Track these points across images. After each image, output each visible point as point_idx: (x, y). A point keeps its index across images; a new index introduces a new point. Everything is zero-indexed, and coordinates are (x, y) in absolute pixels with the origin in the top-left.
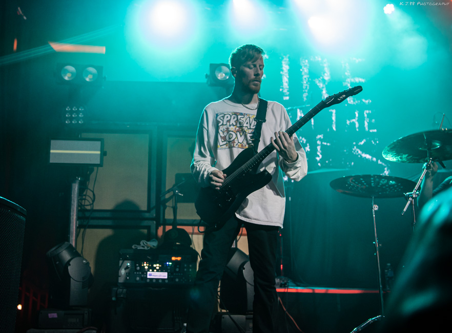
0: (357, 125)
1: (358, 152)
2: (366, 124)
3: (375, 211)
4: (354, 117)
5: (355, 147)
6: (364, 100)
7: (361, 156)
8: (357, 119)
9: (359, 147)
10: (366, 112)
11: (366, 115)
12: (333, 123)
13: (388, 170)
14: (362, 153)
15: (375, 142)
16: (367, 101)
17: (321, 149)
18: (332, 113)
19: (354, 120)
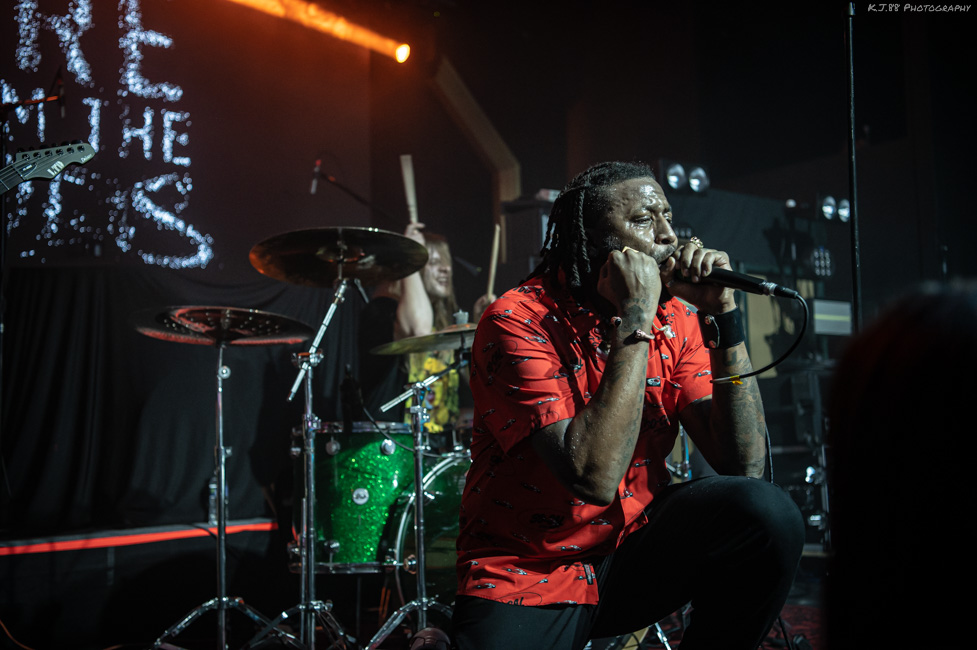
0: (147, 144)
1: (145, 205)
2: (167, 143)
3: (224, 380)
4: (140, 124)
5: (140, 194)
6: (165, 89)
7: (152, 217)
8: (147, 129)
9: (150, 195)
10: (169, 117)
11: (167, 124)
12: (93, 132)
13: (206, 250)
14: (156, 209)
15: (185, 185)
16: (172, 92)
17: (61, 191)
18: (89, 108)
19: (140, 132)
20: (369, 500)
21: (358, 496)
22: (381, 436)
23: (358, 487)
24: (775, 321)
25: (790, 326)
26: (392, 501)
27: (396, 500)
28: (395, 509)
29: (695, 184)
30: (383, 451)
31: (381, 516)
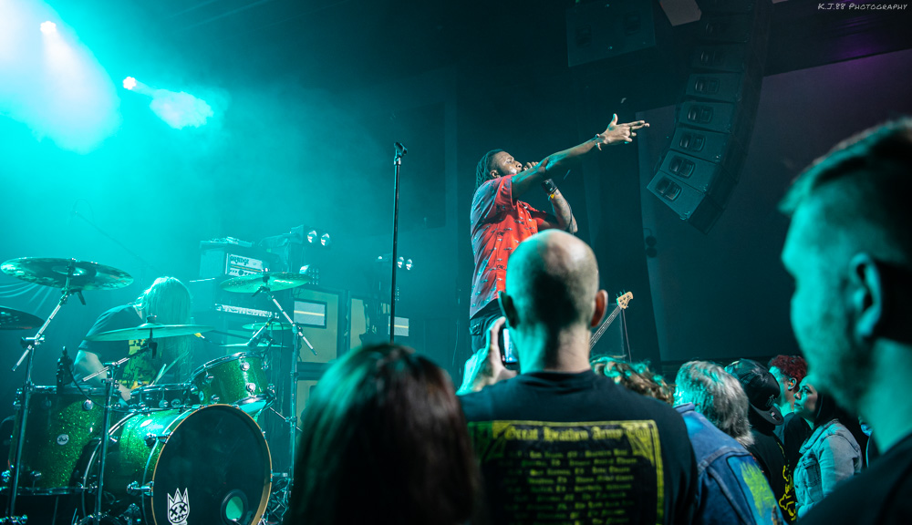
20: (69, 441)
21: (61, 439)
22: (84, 397)
23: (62, 432)
24: (367, 327)
25: (374, 329)
26: (86, 443)
27: (90, 442)
28: (87, 449)
29: (323, 242)
30: (84, 408)
31: (76, 455)
